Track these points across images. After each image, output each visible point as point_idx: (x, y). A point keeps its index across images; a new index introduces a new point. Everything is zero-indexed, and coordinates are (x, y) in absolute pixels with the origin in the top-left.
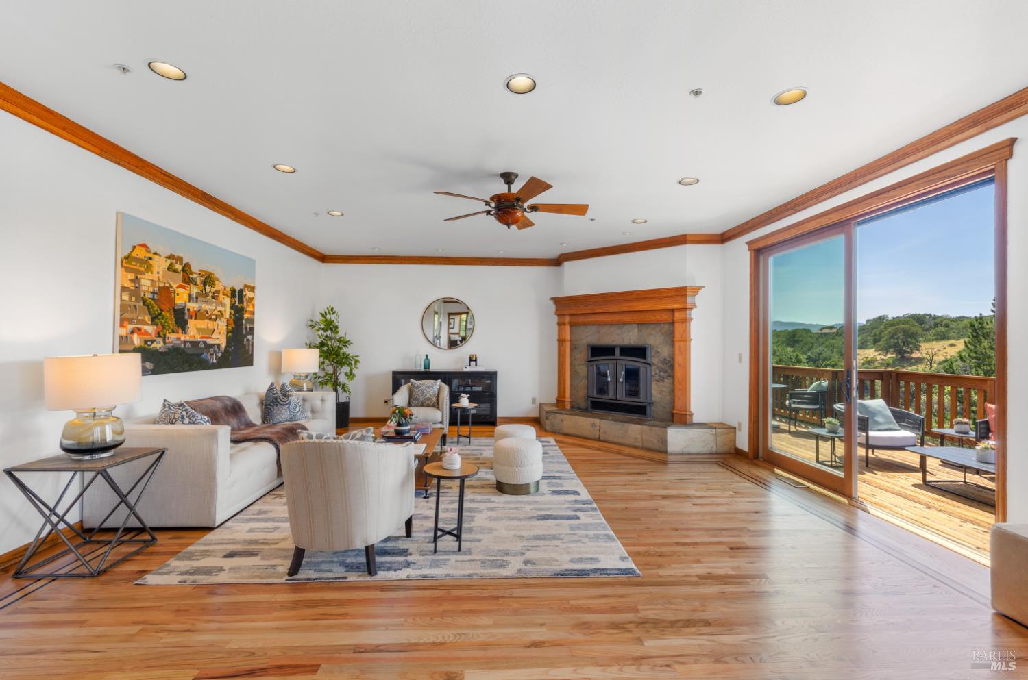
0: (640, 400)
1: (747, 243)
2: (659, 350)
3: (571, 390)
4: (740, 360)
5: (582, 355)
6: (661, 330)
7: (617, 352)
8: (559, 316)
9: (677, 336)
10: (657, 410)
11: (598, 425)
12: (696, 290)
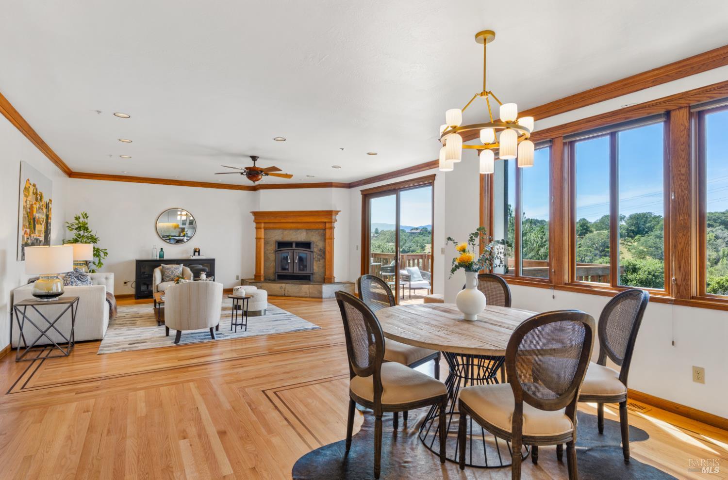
0: (307, 272)
1: (361, 191)
2: (318, 244)
3: (264, 269)
4: (357, 249)
5: (272, 247)
6: (319, 233)
7: (294, 245)
8: (257, 223)
9: (327, 236)
10: (317, 277)
11: (284, 287)
12: (337, 212)
